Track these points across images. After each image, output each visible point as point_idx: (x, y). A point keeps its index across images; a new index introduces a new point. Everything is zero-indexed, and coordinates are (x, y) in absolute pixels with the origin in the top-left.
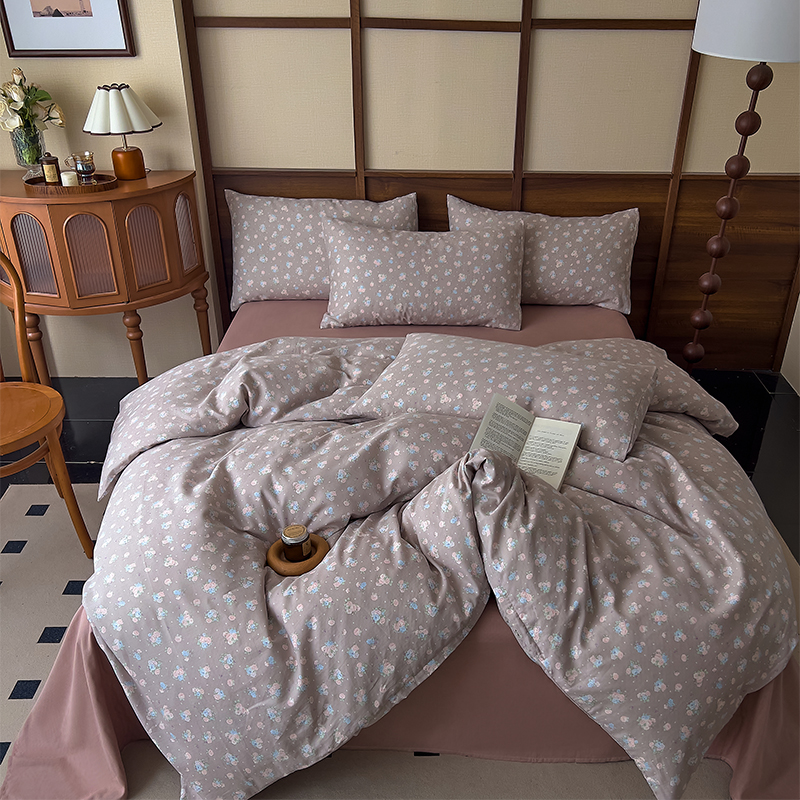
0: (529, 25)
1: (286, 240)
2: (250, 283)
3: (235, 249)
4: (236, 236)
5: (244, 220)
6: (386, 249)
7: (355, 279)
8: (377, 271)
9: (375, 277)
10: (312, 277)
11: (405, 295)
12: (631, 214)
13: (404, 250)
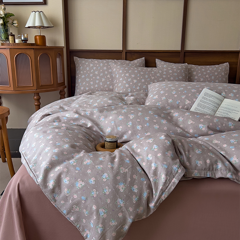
1: (96, 73)
2: (82, 88)
3: (77, 77)
4: (77, 72)
5: (81, 66)
6: (136, 71)
7: (124, 82)
8: (133, 79)
9: (132, 81)
10: (106, 86)
11: (144, 87)
12: (226, 65)
13: (143, 72)
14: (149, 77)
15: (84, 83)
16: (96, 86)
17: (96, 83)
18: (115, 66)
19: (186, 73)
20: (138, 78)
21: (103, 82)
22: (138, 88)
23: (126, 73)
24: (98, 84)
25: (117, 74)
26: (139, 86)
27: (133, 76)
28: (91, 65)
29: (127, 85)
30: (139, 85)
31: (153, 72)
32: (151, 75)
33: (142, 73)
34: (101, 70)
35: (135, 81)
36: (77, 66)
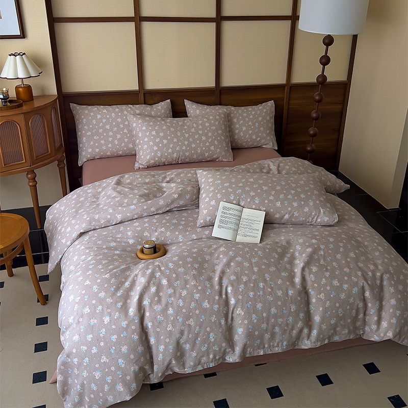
0: (219, 19)
1: (108, 127)
3: (79, 134)
4: (79, 127)
5: (83, 119)
6: (164, 127)
7: (151, 143)
8: (162, 138)
9: (161, 142)
10: (123, 144)
11: (177, 149)
12: (271, 103)
13: (173, 127)
14: (183, 135)
15: (92, 143)
16: (110, 145)
17: (109, 142)
18: (135, 119)
19: (226, 123)
20: (169, 138)
21: (118, 140)
22: (170, 151)
23: (151, 131)
24: (112, 142)
25: (139, 132)
26: (171, 148)
27: (162, 134)
28: (99, 116)
29: (155, 148)
30: (171, 146)
31: (186, 127)
32: (184, 131)
33: (172, 129)
34: (114, 124)
35: (165, 141)
36: (77, 117)
